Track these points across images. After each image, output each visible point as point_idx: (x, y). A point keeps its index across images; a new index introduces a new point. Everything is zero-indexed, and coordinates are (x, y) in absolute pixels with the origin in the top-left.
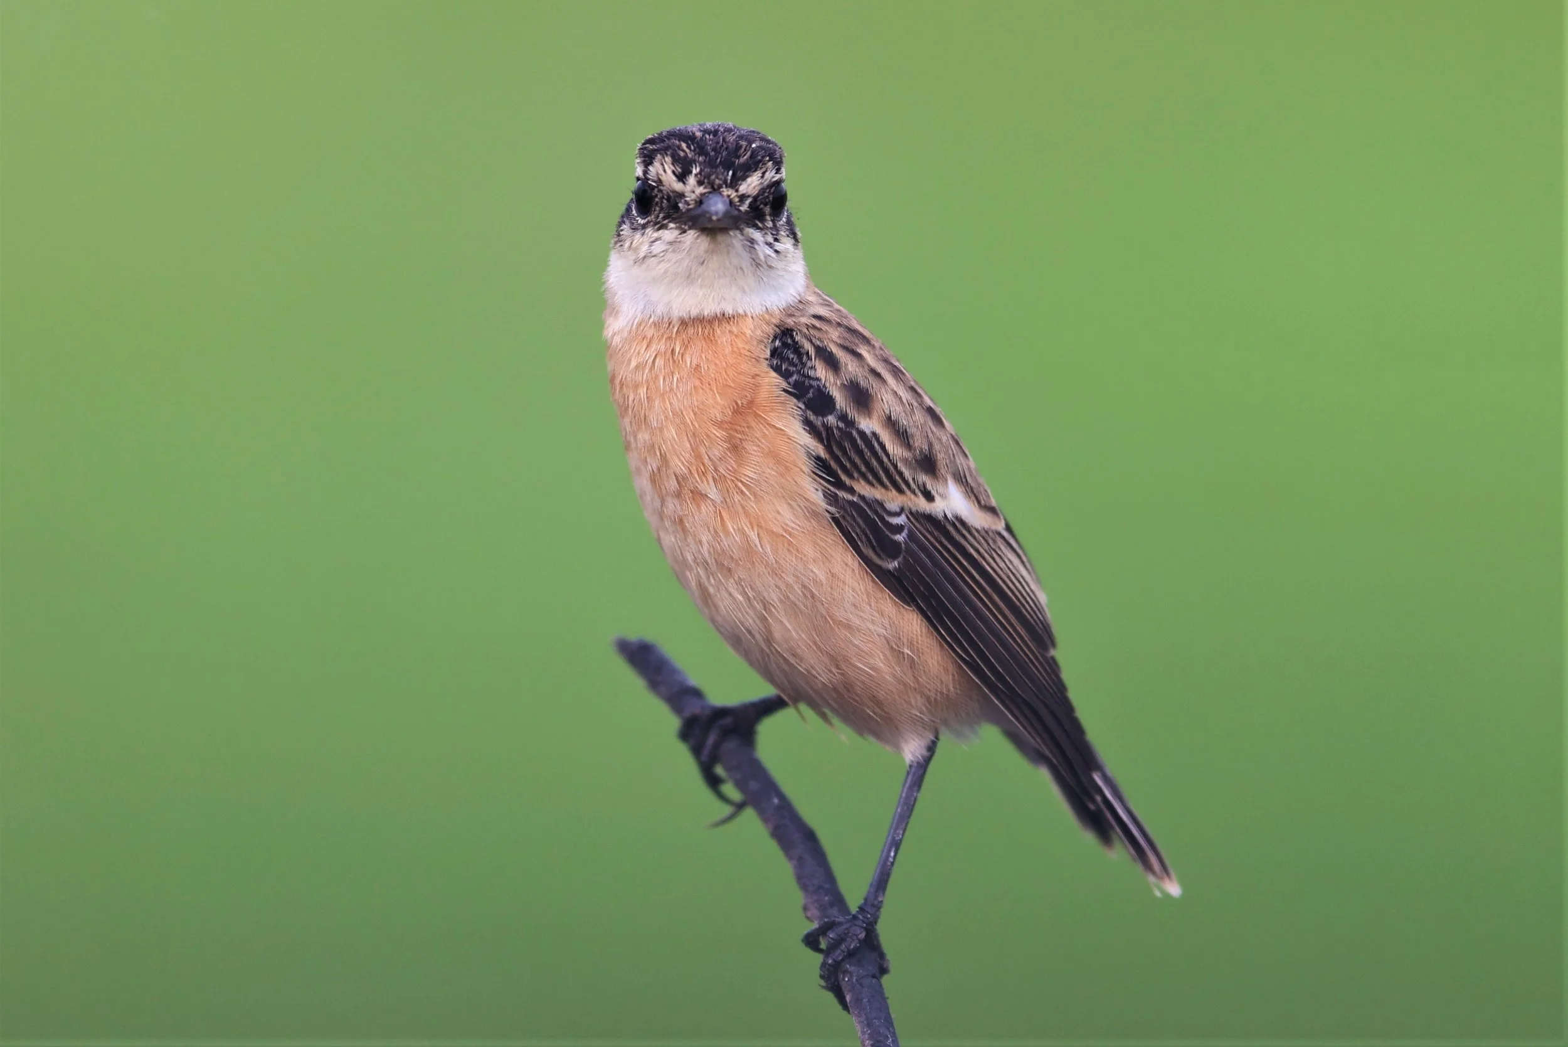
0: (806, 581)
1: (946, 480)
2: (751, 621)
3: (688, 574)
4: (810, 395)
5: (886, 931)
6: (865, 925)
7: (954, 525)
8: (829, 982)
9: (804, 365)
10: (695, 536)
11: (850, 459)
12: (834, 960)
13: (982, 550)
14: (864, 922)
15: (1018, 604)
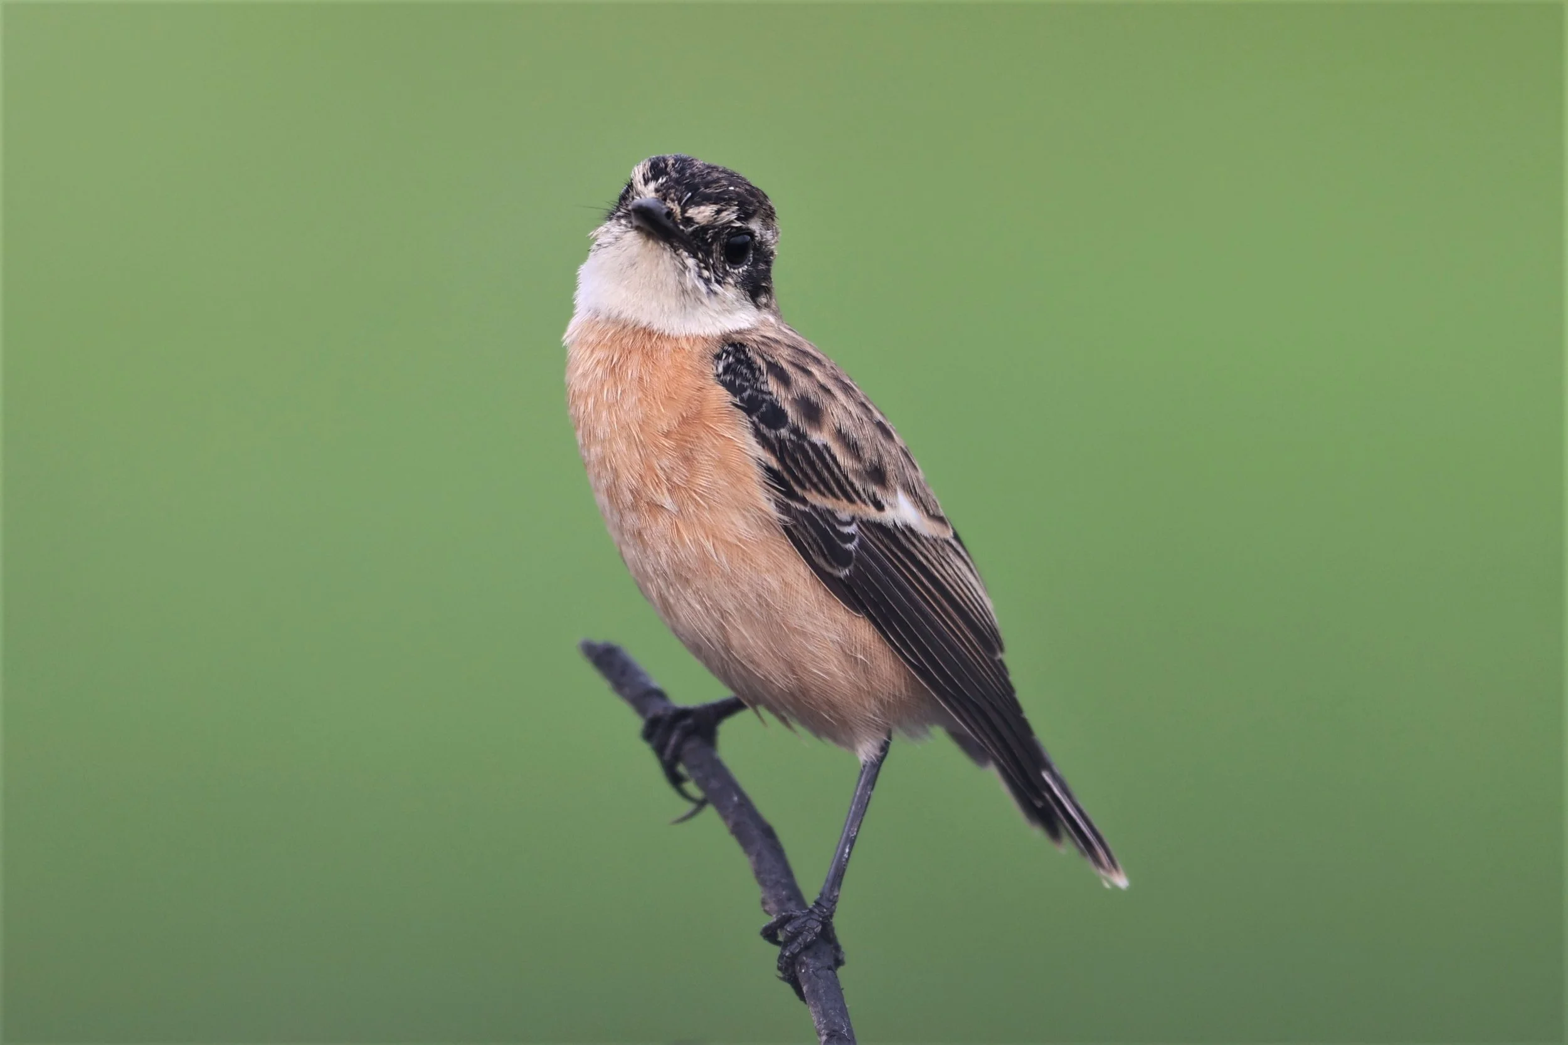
0: (760, 590)
1: (896, 490)
2: (709, 630)
3: (649, 585)
4: (764, 409)
5: (841, 924)
6: (821, 919)
7: (903, 533)
8: (787, 974)
9: (757, 380)
10: (654, 548)
11: (802, 470)
12: (792, 953)
13: (930, 557)
14: (820, 916)
15: (966, 609)
